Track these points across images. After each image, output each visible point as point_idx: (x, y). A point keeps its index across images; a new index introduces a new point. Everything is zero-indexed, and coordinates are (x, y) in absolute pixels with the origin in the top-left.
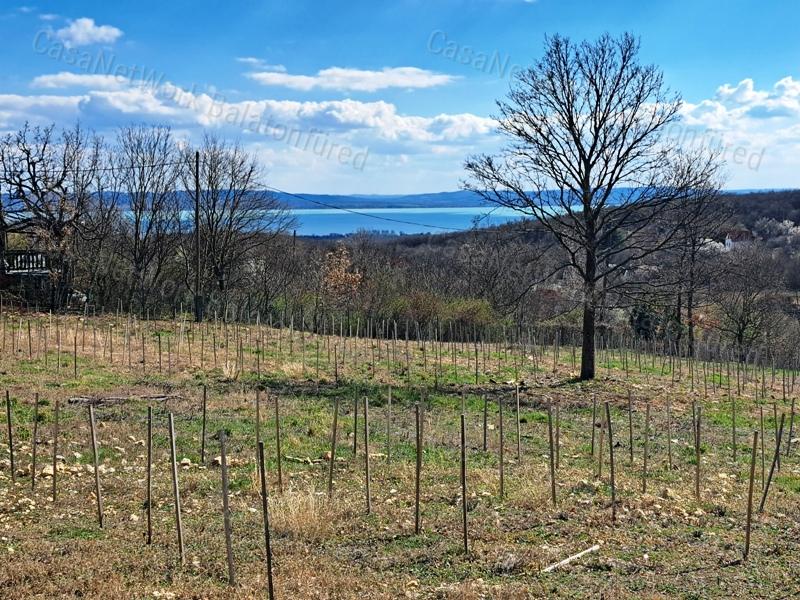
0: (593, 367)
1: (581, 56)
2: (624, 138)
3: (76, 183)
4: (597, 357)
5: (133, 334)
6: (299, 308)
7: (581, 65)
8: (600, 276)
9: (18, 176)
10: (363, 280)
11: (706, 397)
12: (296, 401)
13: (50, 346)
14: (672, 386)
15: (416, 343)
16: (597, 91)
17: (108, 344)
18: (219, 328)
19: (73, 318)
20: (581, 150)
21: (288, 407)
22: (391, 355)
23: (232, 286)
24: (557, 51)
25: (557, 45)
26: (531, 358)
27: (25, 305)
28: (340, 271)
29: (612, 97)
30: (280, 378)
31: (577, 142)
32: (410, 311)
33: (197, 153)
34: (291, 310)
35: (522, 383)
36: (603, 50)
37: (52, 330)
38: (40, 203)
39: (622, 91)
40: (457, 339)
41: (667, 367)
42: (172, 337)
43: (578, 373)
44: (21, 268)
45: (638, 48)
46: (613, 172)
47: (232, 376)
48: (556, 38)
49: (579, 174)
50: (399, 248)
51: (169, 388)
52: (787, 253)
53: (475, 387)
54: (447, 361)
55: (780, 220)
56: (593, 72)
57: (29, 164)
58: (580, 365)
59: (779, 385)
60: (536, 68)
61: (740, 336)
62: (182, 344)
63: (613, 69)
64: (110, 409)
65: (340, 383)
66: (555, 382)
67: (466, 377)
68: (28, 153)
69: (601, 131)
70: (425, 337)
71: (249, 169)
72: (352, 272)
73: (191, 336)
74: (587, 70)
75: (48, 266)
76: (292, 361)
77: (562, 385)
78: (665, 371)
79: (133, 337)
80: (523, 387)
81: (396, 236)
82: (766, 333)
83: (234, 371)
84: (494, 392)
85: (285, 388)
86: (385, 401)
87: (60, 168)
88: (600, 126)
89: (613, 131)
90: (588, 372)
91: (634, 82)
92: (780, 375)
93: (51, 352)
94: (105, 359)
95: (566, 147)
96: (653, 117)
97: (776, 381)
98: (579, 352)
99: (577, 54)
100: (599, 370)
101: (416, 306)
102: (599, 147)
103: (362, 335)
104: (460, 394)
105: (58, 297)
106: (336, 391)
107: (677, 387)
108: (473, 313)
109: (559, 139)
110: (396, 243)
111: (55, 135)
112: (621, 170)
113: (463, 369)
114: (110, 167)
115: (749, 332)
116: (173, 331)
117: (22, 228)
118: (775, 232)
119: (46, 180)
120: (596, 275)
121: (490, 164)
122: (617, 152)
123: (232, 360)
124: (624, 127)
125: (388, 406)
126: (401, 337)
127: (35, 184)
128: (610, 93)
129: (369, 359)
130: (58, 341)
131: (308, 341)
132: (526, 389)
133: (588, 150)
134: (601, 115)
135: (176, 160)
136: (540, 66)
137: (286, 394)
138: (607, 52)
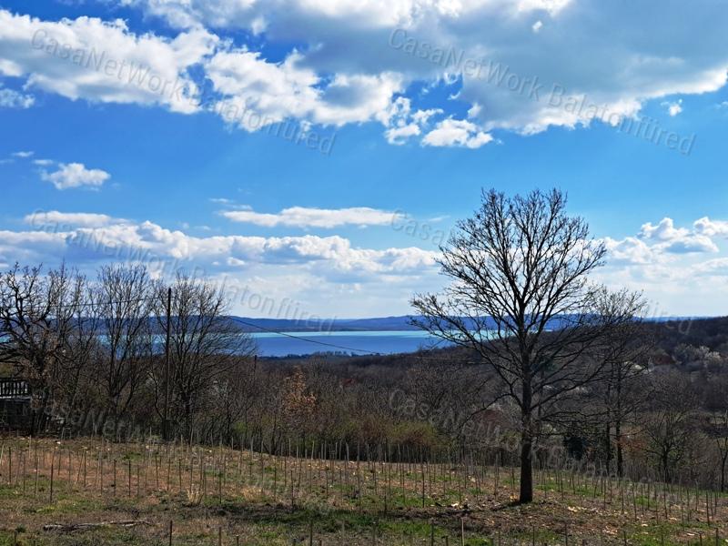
0: (531, 490)
1: (514, 208)
2: (554, 281)
3: (59, 317)
4: (534, 478)
5: (105, 457)
6: (258, 430)
7: (514, 216)
8: (536, 406)
9: (7, 311)
10: (317, 402)
11: (637, 520)
12: (255, 527)
13: (28, 470)
14: (604, 508)
15: (366, 463)
16: (529, 239)
17: (82, 468)
18: (185, 451)
19: (50, 441)
20: (516, 291)
21: (247, 533)
22: (343, 477)
23: (197, 410)
24: (493, 203)
25: (493, 198)
26: (473, 480)
27: (7, 430)
28: (296, 394)
29: (542, 244)
30: (239, 503)
31: (512, 284)
32: (361, 433)
33: (170, 290)
34: (251, 432)
35: (466, 506)
36: (534, 204)
37: (30, 454)
38: (25, 335)
39: (551, 239)
40: (404, 460)
41: (599, 488)
42: (141, 461)
43: (517, 496)
44: (5, 395)
45: (565, 202)
46: (545, 311)
47: (196, 500)
48: (492, 192)
49: (514, 311)
50: (350, 368)
51: (137, 513)
52: (704, 376)
53: (421, 510)
54: (396, 483)
55: (697, 346)
56: (525, 222)
57: (17, 300)
58: (519, 487)
59: (703, 507)
60: (474, 218)
61: (665, 458)
62: (151, 467)
63: (543, 220)
64: (82, 536)
65: (295, 508)
66: (497, 505)
67: (413, 500)
68: (17, 290)
69: (533, 274)
70: (374, 459)
71: (216, 302)
72: (308, 395)
73: (158, 459)
74: (519, 221)
75: (30, 392)
76: (251, 484)
77: (502, 508)
78: (597, 492)
79: (105, 460)
80: (466, 511)
81: (348, 356)
82: (688, 455)
83: (197, 495)
84: (439, 516)
85: (244, 513)
86: (338, 527)
87: (44, 304)
88: (532, 270)
89: (543, 274)
90: (526, 496)
91: (562, 232)
92: (703, 496)
93: (29, 476)
94: (78, 482)
95: (502, 288)
96: (580, 262)
97: (700, 503)
98: (518, 472)
99: (511, 207)
100: (537, 493)
101: (366, 428)
102: (532, 288)
103: (316, 457)
104: (408, 518)
105: (38, 422)
106: (293, 517)
107: (609, 509)
108: (419, 435)
109: (496, 281)
110: (348, 364)
112: (552, 309)
113: (410, 491)
114: (90, 302)
115: (673, 453)
116: (142, 453)
117: (7, 358)
118: (694, 357)
119: (32, 314)
120: (532, 405)
121: (434, 303)
122: (548, 293)
123: (196, 483)
124: (554, 271)
125: (341, 532)
126: (353, 458)
127: (21, 318)
128: (540, 241)
129: (323, 482)
130: (36, 464)
131: (267, 464)
132: (469, 513)
133: (521, 290)
134: (533, 260)
135: (150, 295)
136: (479, 217)
137: (245, 519)
138: (538, 205)
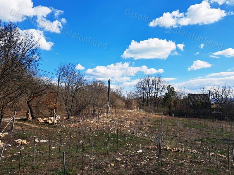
3: (225, 95)
9: (213, 95)
38: (217, 99)
44: (214, 112)
57: (215, 92)
87: (221, 93)
111: (220, 86)
119: (219, 95)
127: (217, 96)
